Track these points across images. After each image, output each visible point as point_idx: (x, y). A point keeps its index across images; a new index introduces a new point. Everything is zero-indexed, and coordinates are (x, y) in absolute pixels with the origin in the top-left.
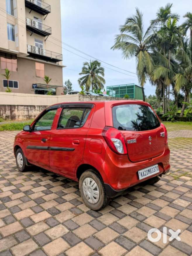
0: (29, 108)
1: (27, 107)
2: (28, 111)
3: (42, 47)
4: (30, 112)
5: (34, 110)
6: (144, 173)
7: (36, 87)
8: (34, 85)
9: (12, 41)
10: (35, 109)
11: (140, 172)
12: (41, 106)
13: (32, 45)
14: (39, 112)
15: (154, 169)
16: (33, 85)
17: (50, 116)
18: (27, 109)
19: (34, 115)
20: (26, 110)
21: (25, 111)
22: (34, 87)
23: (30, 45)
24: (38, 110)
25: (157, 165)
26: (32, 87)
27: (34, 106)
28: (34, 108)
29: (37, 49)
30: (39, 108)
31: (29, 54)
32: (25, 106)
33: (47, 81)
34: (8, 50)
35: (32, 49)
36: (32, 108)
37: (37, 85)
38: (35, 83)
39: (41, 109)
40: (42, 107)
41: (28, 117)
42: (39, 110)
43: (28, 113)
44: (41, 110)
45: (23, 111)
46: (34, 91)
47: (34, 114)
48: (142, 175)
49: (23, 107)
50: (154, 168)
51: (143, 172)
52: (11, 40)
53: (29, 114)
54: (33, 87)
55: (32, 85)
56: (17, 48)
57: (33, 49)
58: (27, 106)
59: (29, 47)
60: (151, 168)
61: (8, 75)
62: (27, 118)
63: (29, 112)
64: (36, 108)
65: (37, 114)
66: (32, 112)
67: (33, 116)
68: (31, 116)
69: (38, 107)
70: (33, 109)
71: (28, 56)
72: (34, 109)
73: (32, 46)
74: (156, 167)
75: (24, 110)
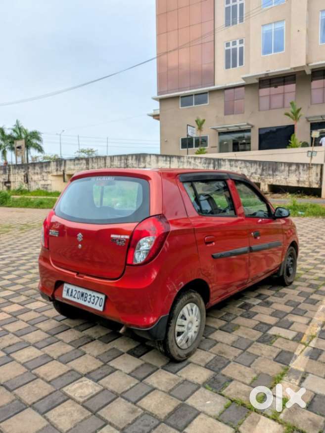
6: (72, 292)
11: (66, 286)
15: (93, 298)
25: (103, 297)
48: (68, 292)
50: (94, 296)
51: (72, 290)
60: (89, 292)
74: (98, 297)
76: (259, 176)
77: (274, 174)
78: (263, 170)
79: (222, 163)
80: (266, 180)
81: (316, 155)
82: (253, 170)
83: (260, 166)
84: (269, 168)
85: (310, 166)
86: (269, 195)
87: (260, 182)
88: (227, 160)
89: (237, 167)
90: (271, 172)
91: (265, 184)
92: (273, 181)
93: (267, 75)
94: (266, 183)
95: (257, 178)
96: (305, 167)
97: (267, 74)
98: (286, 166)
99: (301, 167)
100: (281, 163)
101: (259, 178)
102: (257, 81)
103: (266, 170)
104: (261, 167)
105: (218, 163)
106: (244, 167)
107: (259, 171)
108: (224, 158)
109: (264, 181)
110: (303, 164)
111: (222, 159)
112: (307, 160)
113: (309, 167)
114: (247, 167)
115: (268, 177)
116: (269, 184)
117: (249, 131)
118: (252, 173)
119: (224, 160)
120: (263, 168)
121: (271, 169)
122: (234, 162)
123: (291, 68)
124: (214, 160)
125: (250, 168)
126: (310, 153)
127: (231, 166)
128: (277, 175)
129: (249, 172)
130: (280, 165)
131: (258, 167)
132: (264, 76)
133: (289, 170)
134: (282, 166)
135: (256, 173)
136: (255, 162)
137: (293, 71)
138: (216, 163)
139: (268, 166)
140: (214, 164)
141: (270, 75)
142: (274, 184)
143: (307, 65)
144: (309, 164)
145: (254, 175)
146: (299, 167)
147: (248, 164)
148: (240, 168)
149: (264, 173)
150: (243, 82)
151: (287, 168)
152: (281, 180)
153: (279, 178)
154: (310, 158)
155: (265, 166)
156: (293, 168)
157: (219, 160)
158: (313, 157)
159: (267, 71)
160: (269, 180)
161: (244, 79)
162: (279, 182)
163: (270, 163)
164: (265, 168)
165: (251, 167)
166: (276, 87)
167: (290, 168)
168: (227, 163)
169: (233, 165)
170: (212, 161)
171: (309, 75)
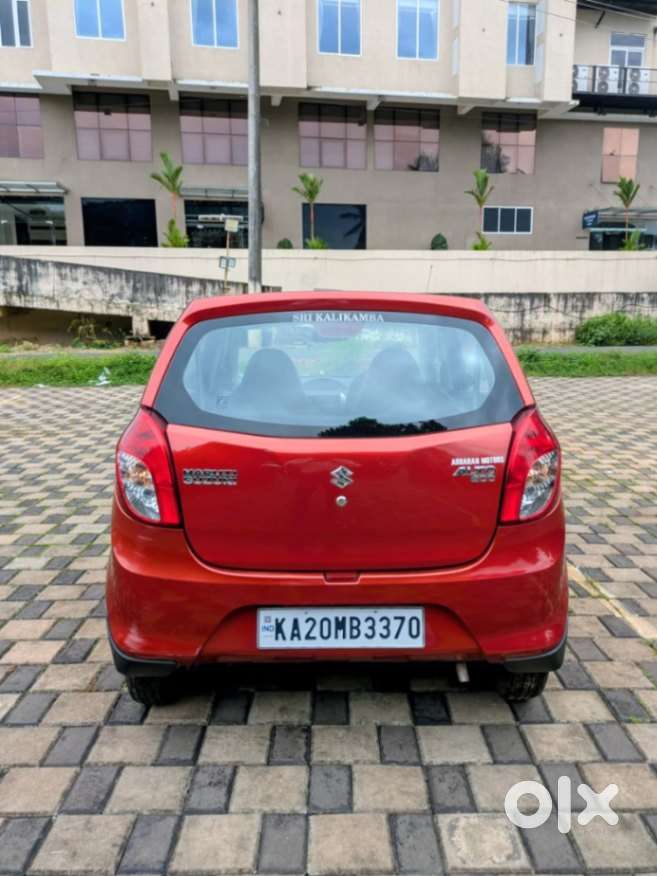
0: (527, 303)
1: (518, 301)
2: (522, 313)
3: (638, 62)
4: (527, 317)
5: (542, 309)
6: (296, 627)
7: (595, 224)
8: (589, 214)
9: (523, 65)
10: (549, 307)
12: (574, 295)
13: (593, 64)
14: (560, 315)
15: (380, 624)
16: (585, 215)
17: (602, 333)
18: (520, 305)
19: (542, 326)
20: (513, 309)
21: (512, 315)
22: (589, 224)
23: (589, 66)
24: (557, 311)
25: (419, 613)
26: (581, 225)
27: (546, 297)
28: (543, 303)
29: (614, 75)
30: (562, 303)
31: (577, 102)
32: (511, 296)
33: (628, 195)
34: (504, 101)
35: (594, 80)
36: (536, 302)
37: (600, 213)
38: (591, 209)
39: (570, 304)
40: (577, 300)
41: (519, 334)
42: (561, 308)
43: (522, 320)
44: (569, 308)
45: (505, 315)
46: (585, 238)
47: (540, 323)
48: (279, 630)
49: (502, 301)
50: (384, 619)
51: (296, 622)
52: (519, 62)
53: (523, 325)
54: (585, 225)
55: (581, 215)
56: (538, 89)
57: (597, 77)
58: (521, 296)
59: (584, 73)
61: (482, 193)
62: (515, 337)
63: (523, 315)
64: (554, 303)
65: (555, 323)
66: (537, 318)
67: (538, 332)
68: (531, 331)
69: (558, 301)
70: (538, 307)
71: (575, 110)
72: (545, 306)
73: (595, 68)
74: (398, 618)
75: (508, 309)
76: (128, 302)
77: (159, 298)
78: (135, 290)
79: (40, 269)
80: (143, 311)
81: (234, 266)
82: (113, 289)
83: (127, 280)
84: (148, 286)
85: (226, 286)
86: (152, 341)
87: (131, 314)
88: (50, 264)
89: (76, 280)
90: (152, 295)
91: (142, 320)
92: (158, 314)
93: (93, 84)
94: (145, 317)
95: (124, 306)
96: (217, 287)
97: (92, 80)
98: (181, 283)
99: (209, 287)
100: (172, 277)
101: (128, 307)
102: (68, 92)
103: (142, 289)
104: (132, 283)
105: (30, 269)
106: (94, 282)
107: (128, 292)
108: (43, 259)
109: (138, 313)
110: (213, 282)
111: (39, 261)
112: (218, 274)
113: (224, 289)
114: (100, 282)
115: (148, 305)
116: (151, 318)
117: (59, 200)
118: (113, 296)
119: (44, 264)
120: (134, 286)
121: (151, 288)
122: (68, 270)
123: (144, 81)
124: (18, 261)
125: (108, 285)
126: (224, 262)
127: (63, 277)
128: (164, 301)
129: (105, 293)
130: (170, 282)
131: (124, 281)
132: (86, 84)
133: (187, 292)
134: (172, 283)
135: (120, 296)
136: (118, 272)
137: (146, 87)
138: (25, 269)
139: (144, 280)
140: (18, 270)
141: (99, 84)
142: (161, 318)
143: (175, 80)
144: (223, 282)
145: (117, 300)
146: (205, 288)
147: (102, 276)
148: (85, 283)
149: (139, 295)
150: (35, 86)
151: (183, 288)
152: (173, 311)
153: (169, 308)
154: (224, 270)
155: (139, 281)
156: (195, 288)
157: (29, 262)
158: (230, 268)
159: (93, 75)
160: (150, 311)
161: (39, 79)
162: (169, 314)
163: (149, 276)
164: (138, 285)
165: (110, 282)
166: (108, 113)
167: (190, 289)
168: (52, 270)
169: (66, 275)
170: (13, 265)
171: (175, 102)
